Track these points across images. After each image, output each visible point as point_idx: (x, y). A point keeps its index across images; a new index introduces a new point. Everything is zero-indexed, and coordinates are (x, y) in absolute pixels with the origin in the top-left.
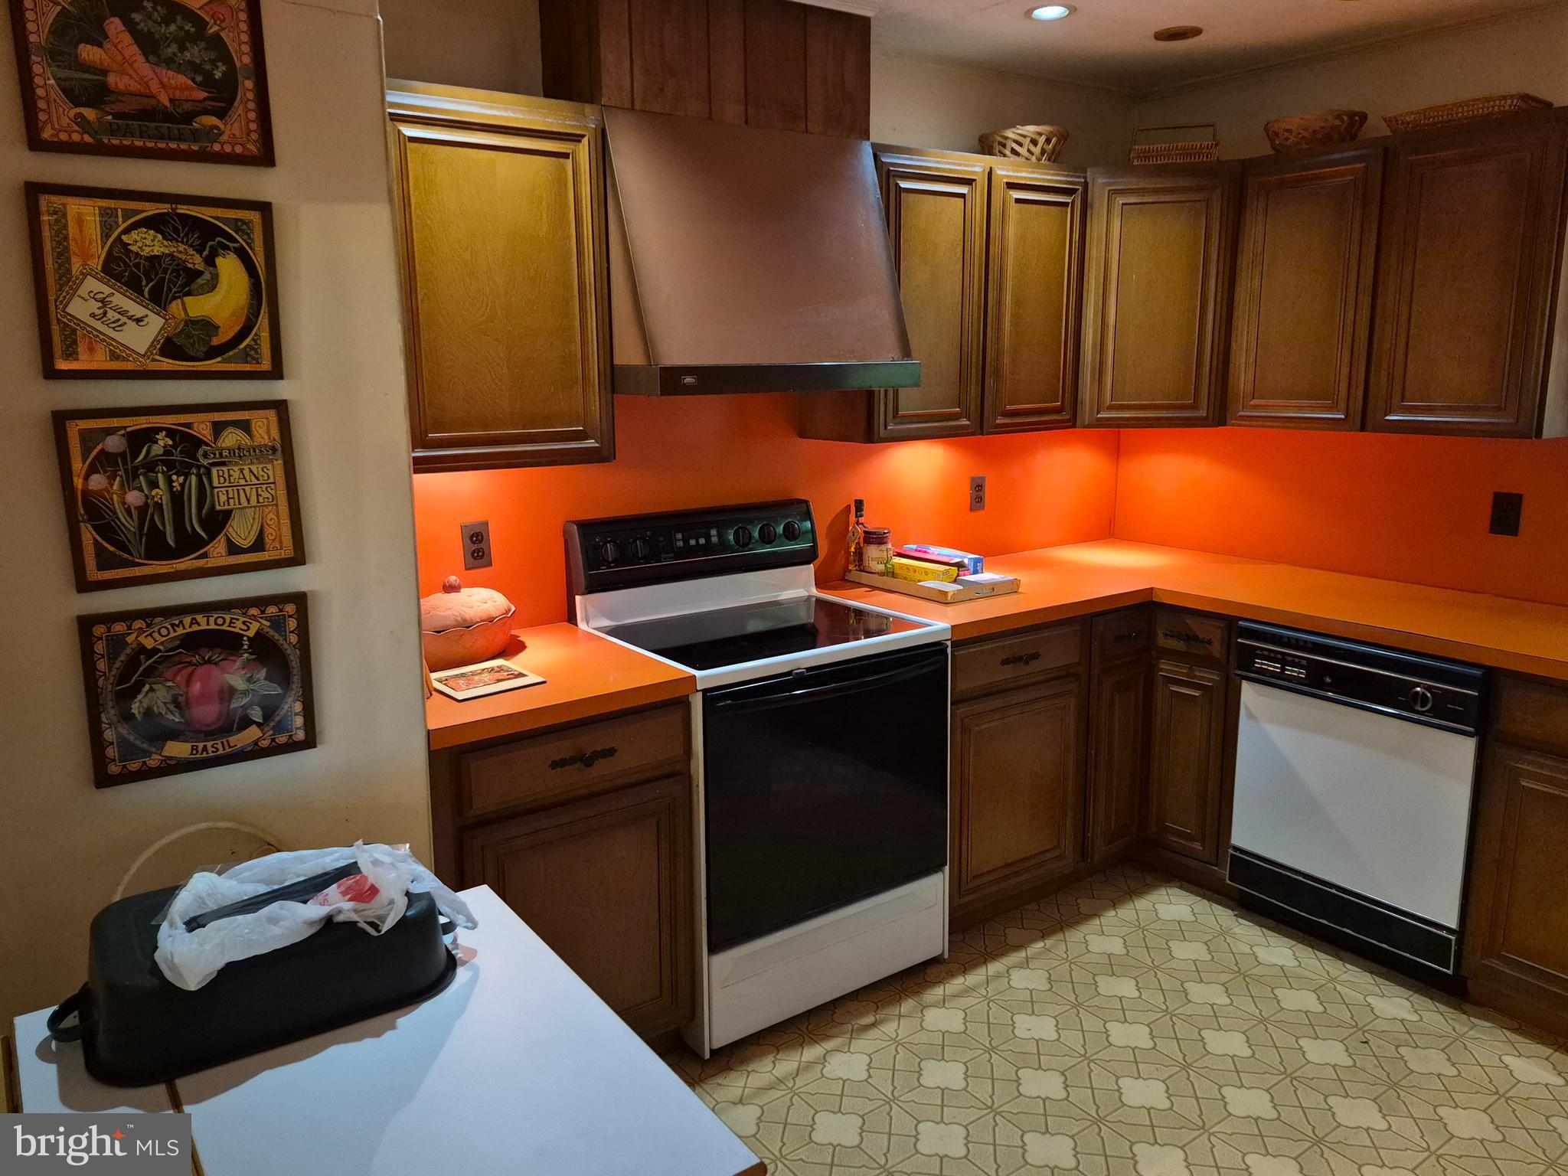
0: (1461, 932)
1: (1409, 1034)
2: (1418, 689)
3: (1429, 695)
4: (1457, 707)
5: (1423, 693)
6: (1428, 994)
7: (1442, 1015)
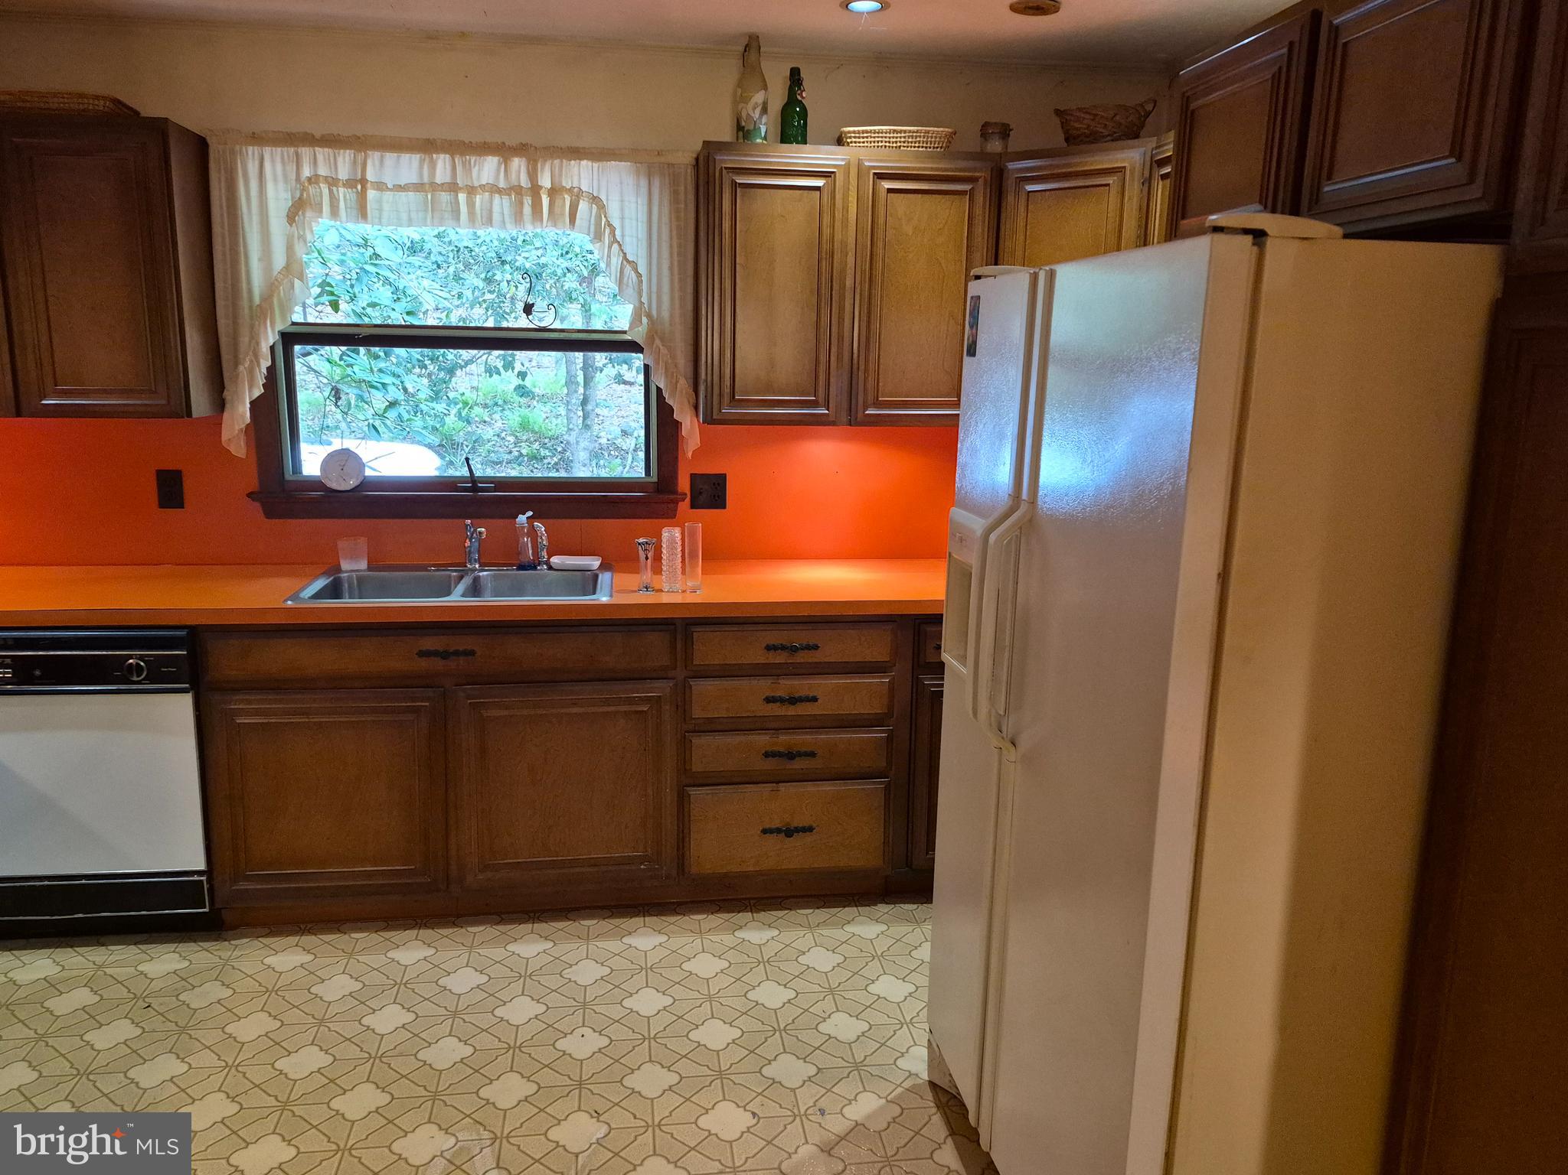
0: (209, 872)
1: (184, 980)
2: (131, 661)
3: (142, 664)
4: (170, 669)
5: (137, 663)
6: (190, 939)
7: (208, 951)
